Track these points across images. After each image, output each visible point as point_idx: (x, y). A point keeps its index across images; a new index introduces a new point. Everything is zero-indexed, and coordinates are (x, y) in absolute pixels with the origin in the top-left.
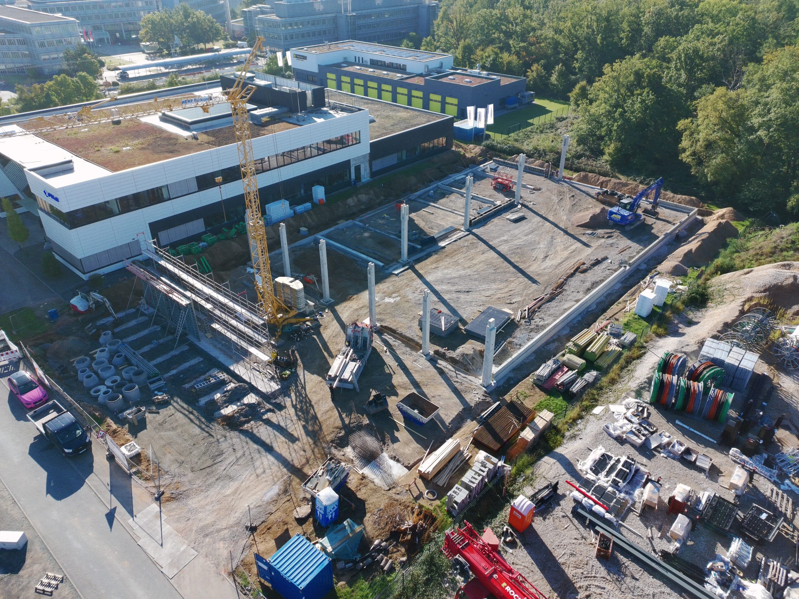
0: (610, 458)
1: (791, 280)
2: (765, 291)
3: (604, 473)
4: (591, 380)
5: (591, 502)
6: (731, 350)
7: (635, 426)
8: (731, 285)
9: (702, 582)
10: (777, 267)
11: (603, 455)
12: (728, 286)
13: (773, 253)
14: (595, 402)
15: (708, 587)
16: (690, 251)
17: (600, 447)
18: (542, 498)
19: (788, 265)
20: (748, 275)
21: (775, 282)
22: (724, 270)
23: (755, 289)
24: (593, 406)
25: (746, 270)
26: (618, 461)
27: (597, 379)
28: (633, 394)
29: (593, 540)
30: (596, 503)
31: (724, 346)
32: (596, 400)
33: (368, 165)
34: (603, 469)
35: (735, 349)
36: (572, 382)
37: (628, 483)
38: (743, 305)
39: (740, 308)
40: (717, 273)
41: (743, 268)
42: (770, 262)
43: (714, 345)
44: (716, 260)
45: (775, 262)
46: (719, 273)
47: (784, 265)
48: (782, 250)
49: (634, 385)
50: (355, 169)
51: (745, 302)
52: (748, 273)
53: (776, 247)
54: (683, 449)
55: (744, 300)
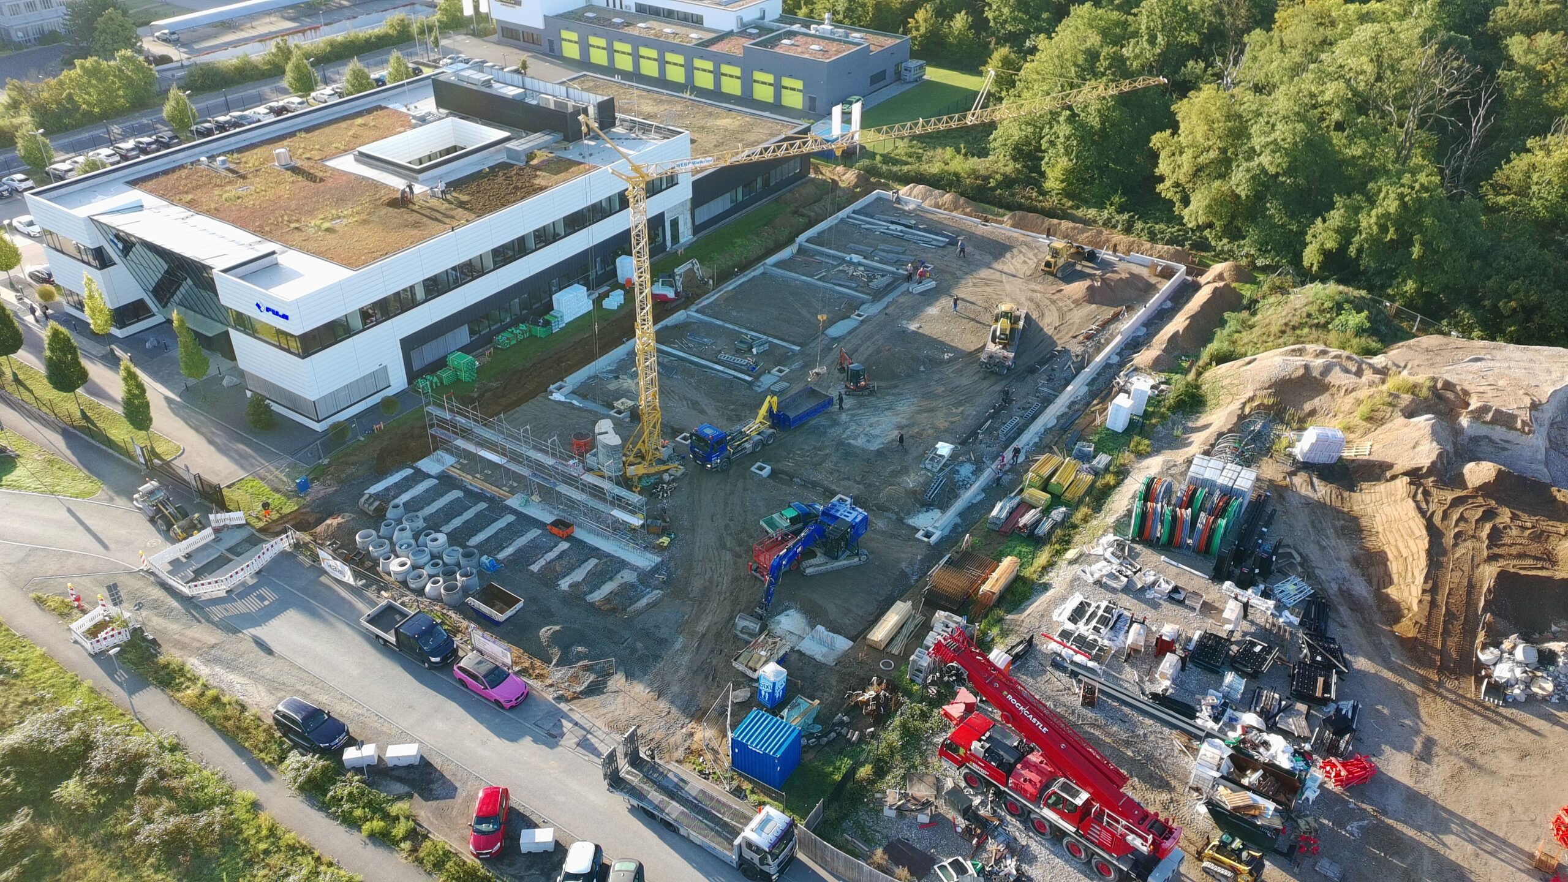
0: (1089, 605)
1: (1301, 371)
2: (1270, 387)
3: (1084, 620)
4: (1059, 519)
5: (1071, 652)
6: (1224, 468)
7: (1115, 567)
8: (1228, 381)
9: (1193, 717)
10: (1286, 354)
11: (1081, 603)
12: (1226, 382)
13: (1283, 332)
14: (1066, 543)
15: (1199, 722)
16: (1176, 334)
17: (1077, 594)
18: (1017, 654)
19: (1299, 350)
20: (1249, 367)
21: (1283, 374)
22: (1221, 358)
23: (1257, 386)
24: (1066, 550)
25: (1247, 359)
26: (1098, 607)
27: (1067, 517)
28: (1111, 530)
29: (1077, 691)
30: (1077, 652)
31: (1215, 463)
32: (1068, 542)
33: (689, 216)
34: (1081, 617)
35: (1229, 466)
36: (1037, 523)
37: (1111, 629)
38: (1243, 408)
39: (1240, 412)
40: (1211, 364)
41: (1245, 355)
42: (1278, 346)
43: (1205, 463)
44: (1209, 346)
45: (1285, 344)
46: (1214, 363)
47: (1294, 350)
48: (1294, 328)
49: (1111, 520)
50: (671, 226)
51: (1244, 404)
52: (1249, 363)
53: (1286, 324)
54: (1170, 587)
55: (1243, 400)
